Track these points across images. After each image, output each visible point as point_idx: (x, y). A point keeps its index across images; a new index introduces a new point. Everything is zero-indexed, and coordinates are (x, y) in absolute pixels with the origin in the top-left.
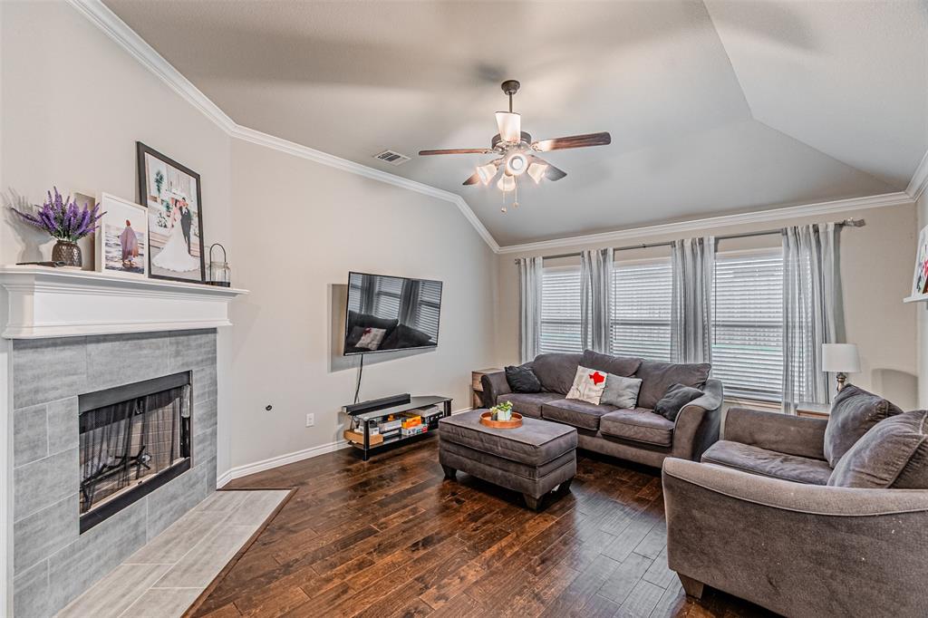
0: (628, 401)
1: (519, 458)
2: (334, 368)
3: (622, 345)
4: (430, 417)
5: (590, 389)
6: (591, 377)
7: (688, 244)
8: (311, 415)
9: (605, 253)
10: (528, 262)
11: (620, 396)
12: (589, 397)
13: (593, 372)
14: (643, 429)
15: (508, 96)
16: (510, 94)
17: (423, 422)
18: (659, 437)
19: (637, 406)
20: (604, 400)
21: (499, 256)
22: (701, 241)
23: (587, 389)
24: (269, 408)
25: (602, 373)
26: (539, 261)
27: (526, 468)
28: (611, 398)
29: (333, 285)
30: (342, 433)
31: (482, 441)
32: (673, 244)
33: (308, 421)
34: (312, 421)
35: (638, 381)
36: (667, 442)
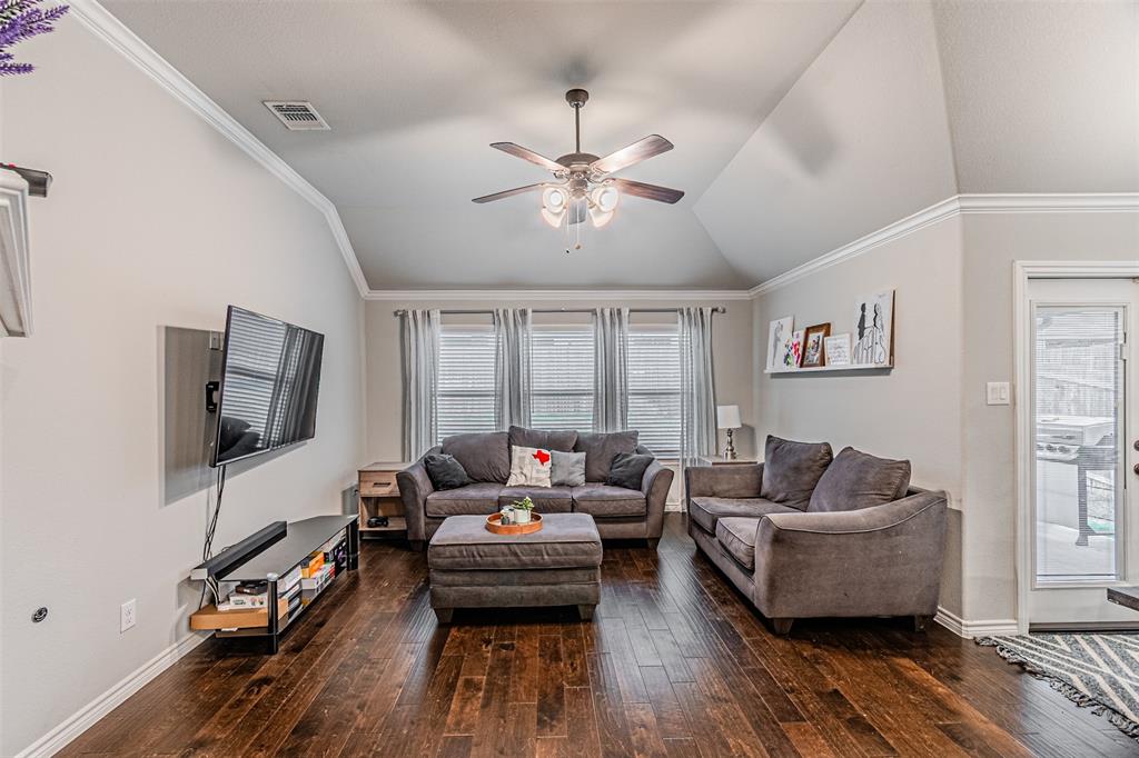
0: (579, 478)
1: (576, 562)
2: (170, 495)
3: (541, 418)
4: (334, 550)
5: (538, 471)
6: (535, 456)
7: (607, 313)
8: (130, 604)
9: (524, 313)
10: (419, 316)
11: (571, 473)
12: (538, 480)
13: (535, 451)
14: (622, 503)
15: (574, 109)
16: (577, 107)
17: (326, 559)
18: (637, 507)
19: (586, 481)
20: (555, 480)
21: (368, 303)
22: (619, 311)
23: (534, 472)
24: (40, 615)
25: (545, 451)
26: (436, 315)
27: (583, 572)
28: (560, 477)
29: (167, 328)
30: (185, 623)
31: (516, 554)
32: (594, 312)
33: (124, 618)
34: (133, 615)
35: (582, 455)
36: (644, 510)
